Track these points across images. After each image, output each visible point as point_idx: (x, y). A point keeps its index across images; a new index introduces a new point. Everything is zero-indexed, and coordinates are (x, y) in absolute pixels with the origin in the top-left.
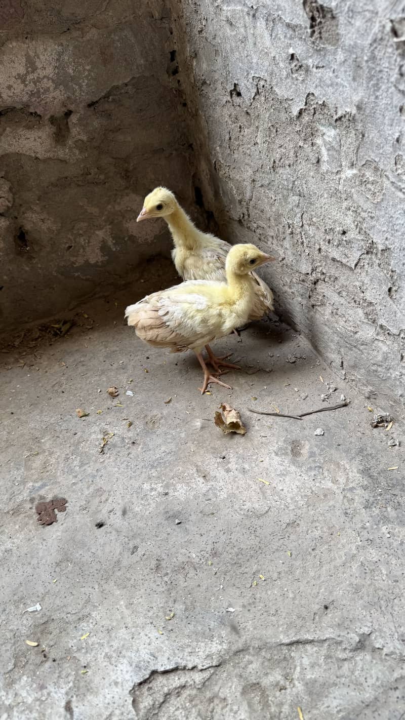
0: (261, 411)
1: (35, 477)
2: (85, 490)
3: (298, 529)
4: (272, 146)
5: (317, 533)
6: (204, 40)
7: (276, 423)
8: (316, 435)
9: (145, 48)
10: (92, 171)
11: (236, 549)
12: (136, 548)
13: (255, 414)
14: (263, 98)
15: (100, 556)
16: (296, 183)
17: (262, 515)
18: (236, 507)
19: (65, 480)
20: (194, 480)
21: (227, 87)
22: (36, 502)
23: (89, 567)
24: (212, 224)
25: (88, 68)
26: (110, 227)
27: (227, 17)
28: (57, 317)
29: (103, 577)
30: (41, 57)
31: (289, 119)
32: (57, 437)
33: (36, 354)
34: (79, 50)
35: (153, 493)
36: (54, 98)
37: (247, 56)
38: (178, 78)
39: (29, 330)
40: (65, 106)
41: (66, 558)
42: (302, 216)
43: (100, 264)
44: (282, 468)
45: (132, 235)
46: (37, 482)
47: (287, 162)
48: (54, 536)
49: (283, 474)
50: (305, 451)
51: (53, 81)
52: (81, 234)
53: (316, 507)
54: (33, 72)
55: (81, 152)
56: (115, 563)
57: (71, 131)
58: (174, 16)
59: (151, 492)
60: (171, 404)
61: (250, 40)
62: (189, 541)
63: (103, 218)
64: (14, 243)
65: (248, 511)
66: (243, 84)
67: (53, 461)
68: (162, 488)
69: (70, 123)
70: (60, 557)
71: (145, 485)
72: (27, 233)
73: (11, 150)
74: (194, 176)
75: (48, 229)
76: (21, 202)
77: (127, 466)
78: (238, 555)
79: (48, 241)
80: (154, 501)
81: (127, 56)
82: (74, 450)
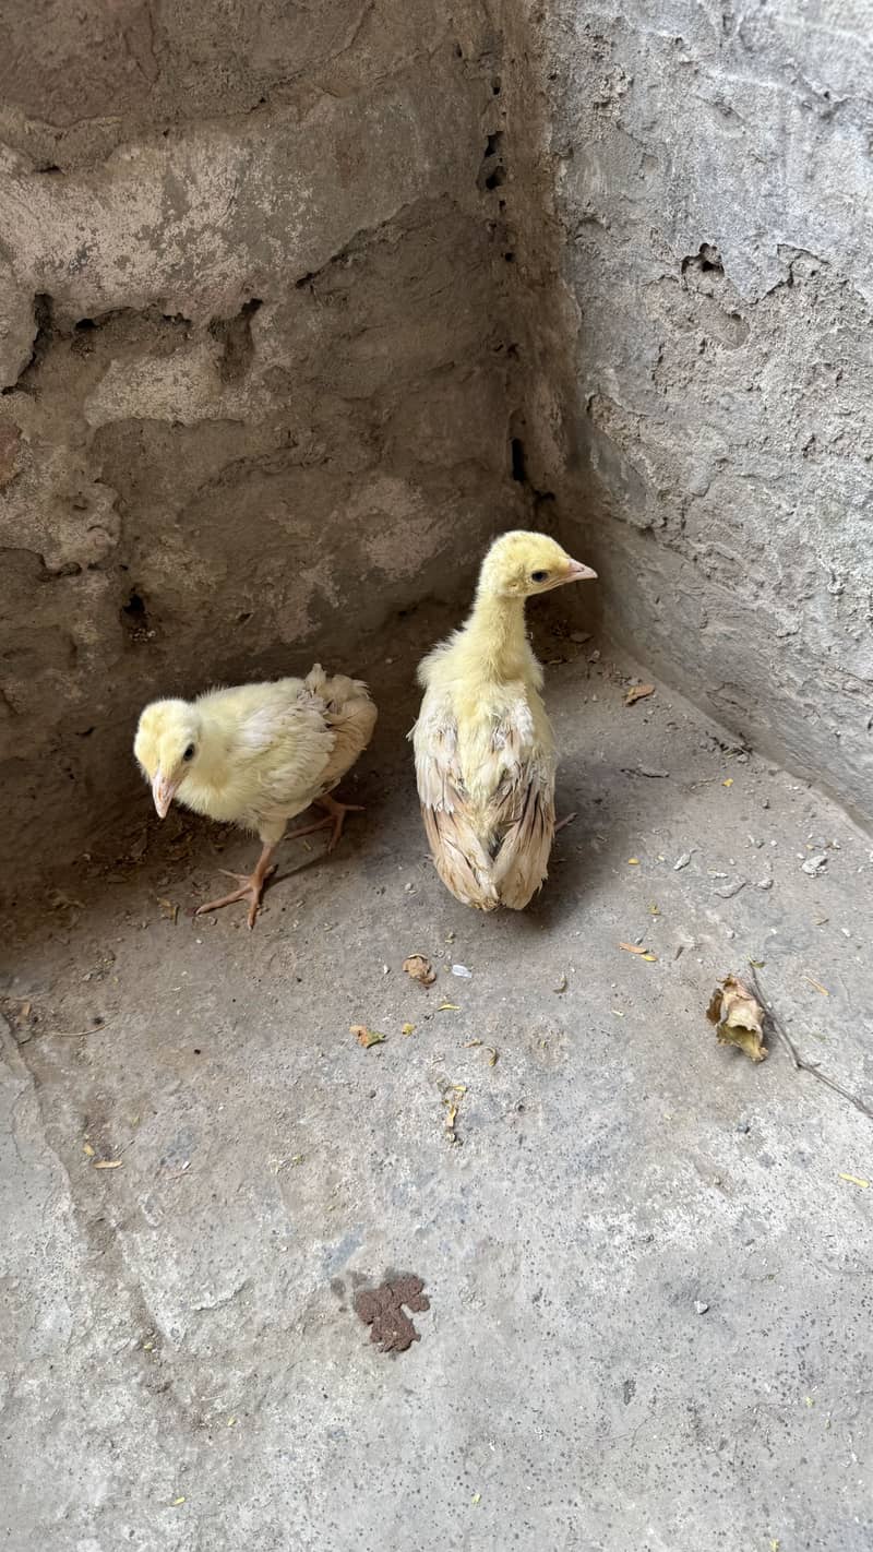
1: (321, 1224)
2: (453, 1245)
4: (811, 405)
6: (609, 125)
9: (436, 132)
10: (300, 439)
11: (851, 1358)
12: (629, 1384)
14: (805, 299)
15: (556, 1418)
18: (818, 1253)
19: (395, 1223)
20: (700, 1197)
21: (675, 247)
22: (349, 1293)
23: (542, 1450)
24: (543, 515)
25: (305, 194)
26: (332, 557)
27: (718, 95)
29: (582, 1470)
30: (200, 178)
32: (333, 1107)
33: (192, 878)
34: (289, 154)
35: (618, 1240)
36: (224, 276)
38: (502, 197)
40: (247, 291)
41: (479, 1434)
43: (304, 641)
45: (376, 569)
46: (329, 1237)
47: (861, 451)
48: (429, 1379)
51: (225, 236)
52: (270, 584)
54: (179, 218)
55: (276, 395)
56: (597, 1429)
57: (258, 348)
58: (512, 50)
59: (612, 1237)
60: (569, 994)
61: (792, 165)
62: (743, 1353)
63: (320, 541)
64: (119, 628)
65: (847, 1260)
66: (736, 253)
67: (347, 1175)
68: (634, 1225)
69: (255, 331)
70: (463, 1434)
71: (591, 1220)
72: (149, 599)
73: (121, 412)
74: (512, 417)
75: (199, 584)
76: (137, 532)
77: (528, 1171)
78: (861, 1373)
79: (197, 611)
80: (628, 1259)
81: (394, 156)
82: (386, 1140)
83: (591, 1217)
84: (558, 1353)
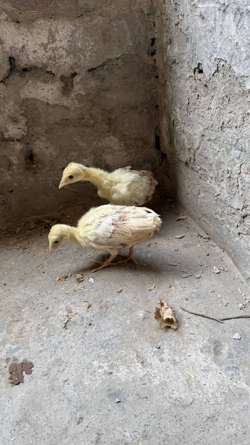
0: (191, 311)
1: (13, 340)
2: (48, 358)
3: (216, 423)
4: (223, 111)
5: (233, 430)
6: (178, 31)
7: (203, 323)
8: (235, 339)
9: (134, 34)
10: (85, 117)
11: (163, 434)
12: (81, 418)
13: (186, 313)
14: (221, 75)
15: (52, 421)
16: (240, 141)
17: (187, 406)
18: (166, 395)
19: (34, 346)
20: (133, 365)
21: (192, 66)
22: (10, 362)
23: (42, 430)
24: (165, 162)
25: (92, 44)
26: (93, 157)
27: (201, 12)
28: (48, 215)
29: (52, 442)
30: (60, 32)
31: (242, 91)
32: (34, 309)
33: (29, 240)
34: (87, 31)
35: (100, 370)
36: (65, 63)
37: (213, 42)
38: (155, 58)
39: (28, 222)
40: (73, 69)
41: (25, 419)
42: (241, 166)
44: (205, 364)
45: (108, 165)
46: (14, 345)
47: (235, 125)
48: (19, 396)
49: (206, 370)
50: (225, 351)
51: (66, 51)
52: (72, 160)
53: (232, 405)
54: (53, 43)
55: (79, 102)
56: (64, 430)
57: (74, 87)
58: (158, 13)
59: (99, 369)
60: (121, 294)
61: (217, 30)
62: (125, 420)
63: (89, 151)
64: (24, 161)
65: (176, 400)
66: (205, 64)
67: (28, 329)
68: (108, 367)
69: (74, 82)
70: (20, 417)
71: (95, 362)
72: (35, 155)
73: (30, 96)
74: (156, 128)
75: (50, 154)
76: (33, 133)
77: (83, 342)
78: (165, 441)
79: (49, 163)
80: (101, 378)
81: (121, 38)
82: (44, 322)
83: (95, 361)
84: (63, 401)
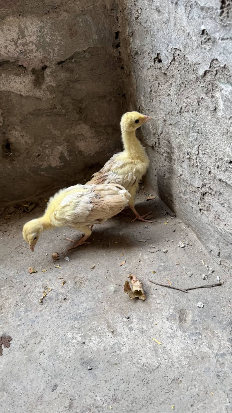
0: (158, 282)
2: (26, 331)
3: (180, 385)
4: (180, 97)
5: (195, 391)
6: (139, 24)
7: (169, 293)
8: (198, 307)
9: (99, 28)
10: (57, 107)
11: (131, 397)
12: (56, 386)
13: (154, 285)
14: (177, 63)
15: (28, 390)
16: (196, 124)
17: (153, 370)
18: (135, 361)
19: (13, 321)
20: (104, 334)
21: (152, 56)
23: (19, 399)
25: (60, 38)
26: (67, 144)
27: (156, 6)
28: (27, 199)
29: (28, 409)
30: (29, 28)
31: (196, 78)
32: (13, 287)
33: (9, 224)
34: (55, 26)
35: (74, 341)
36: (36, 57)
37: (169, 33)
38: (120, 50)
39: (7, 207)
40: (43, 63)
41: (3, 389)
42: (198, 147)
43: (58, 167)
44: (171, 331)
45: (81, 151)
47: (191, 109)
49: (172, 337)
50: (189, 318)
51: (36, 45)
52: (47, 147)
53: (195, 367)
54: (23, 38)
55: (51, 94)
56: (39, 397)
57: (45, 79)
58: (120, 8)
59: (72, 340)
60: (94, 270)
61: (172, 22)
62: (96, 386)
63: (63, 138)
65: (143, 365)
66: (163, 54)
67: (7, 305)
68: (81, 338)
69: (45, 74)
71: (69, 334)
72: (11, 144)
73: (4, 89)
75: (26, 142)
76: (8, 124)
77: (58, 316)
78: (133, 403)
79: (25, 150)
80: (74, 348)
81: (86, 33)
82: (22, 298)
83: (69, 332)
84: (39, 370)
